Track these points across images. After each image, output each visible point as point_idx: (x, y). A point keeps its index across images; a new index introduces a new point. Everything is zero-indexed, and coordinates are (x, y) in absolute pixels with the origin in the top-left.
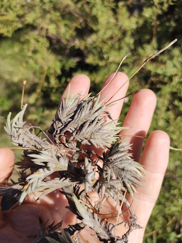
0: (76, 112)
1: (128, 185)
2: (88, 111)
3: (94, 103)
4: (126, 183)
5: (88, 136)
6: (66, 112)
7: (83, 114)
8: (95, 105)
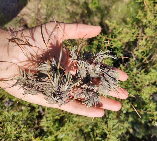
0: (112, 77)
1: (87, 102)
2: (113, 83)
3: (116, 85)
4: (88, 101)
5: (103, 83)
6: (112, 73)
7: (112, 81)
8: (115, 86)
